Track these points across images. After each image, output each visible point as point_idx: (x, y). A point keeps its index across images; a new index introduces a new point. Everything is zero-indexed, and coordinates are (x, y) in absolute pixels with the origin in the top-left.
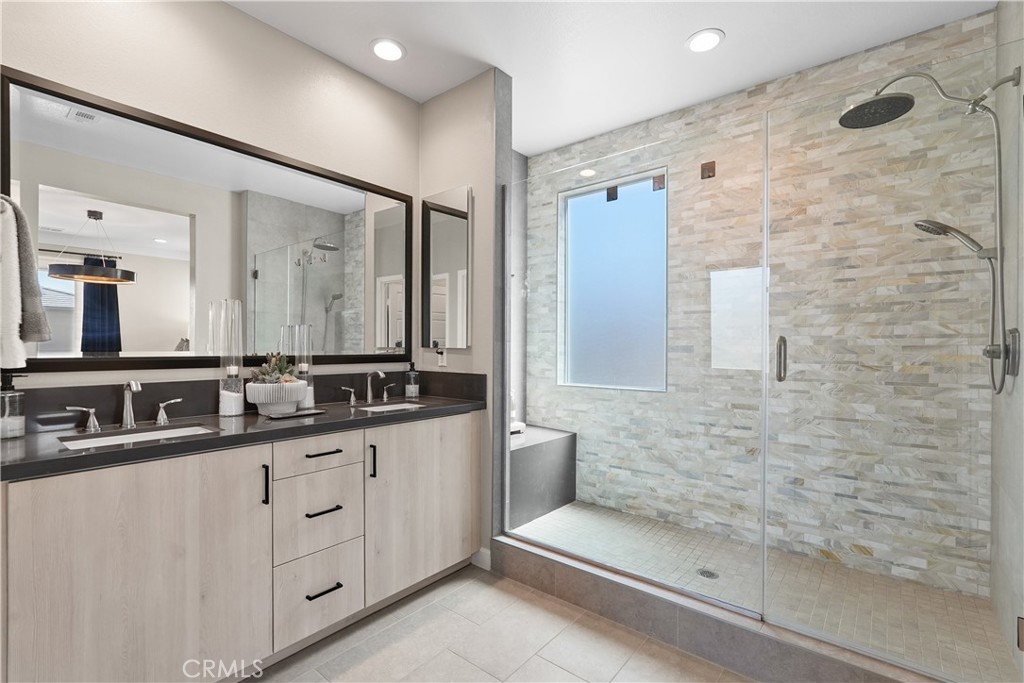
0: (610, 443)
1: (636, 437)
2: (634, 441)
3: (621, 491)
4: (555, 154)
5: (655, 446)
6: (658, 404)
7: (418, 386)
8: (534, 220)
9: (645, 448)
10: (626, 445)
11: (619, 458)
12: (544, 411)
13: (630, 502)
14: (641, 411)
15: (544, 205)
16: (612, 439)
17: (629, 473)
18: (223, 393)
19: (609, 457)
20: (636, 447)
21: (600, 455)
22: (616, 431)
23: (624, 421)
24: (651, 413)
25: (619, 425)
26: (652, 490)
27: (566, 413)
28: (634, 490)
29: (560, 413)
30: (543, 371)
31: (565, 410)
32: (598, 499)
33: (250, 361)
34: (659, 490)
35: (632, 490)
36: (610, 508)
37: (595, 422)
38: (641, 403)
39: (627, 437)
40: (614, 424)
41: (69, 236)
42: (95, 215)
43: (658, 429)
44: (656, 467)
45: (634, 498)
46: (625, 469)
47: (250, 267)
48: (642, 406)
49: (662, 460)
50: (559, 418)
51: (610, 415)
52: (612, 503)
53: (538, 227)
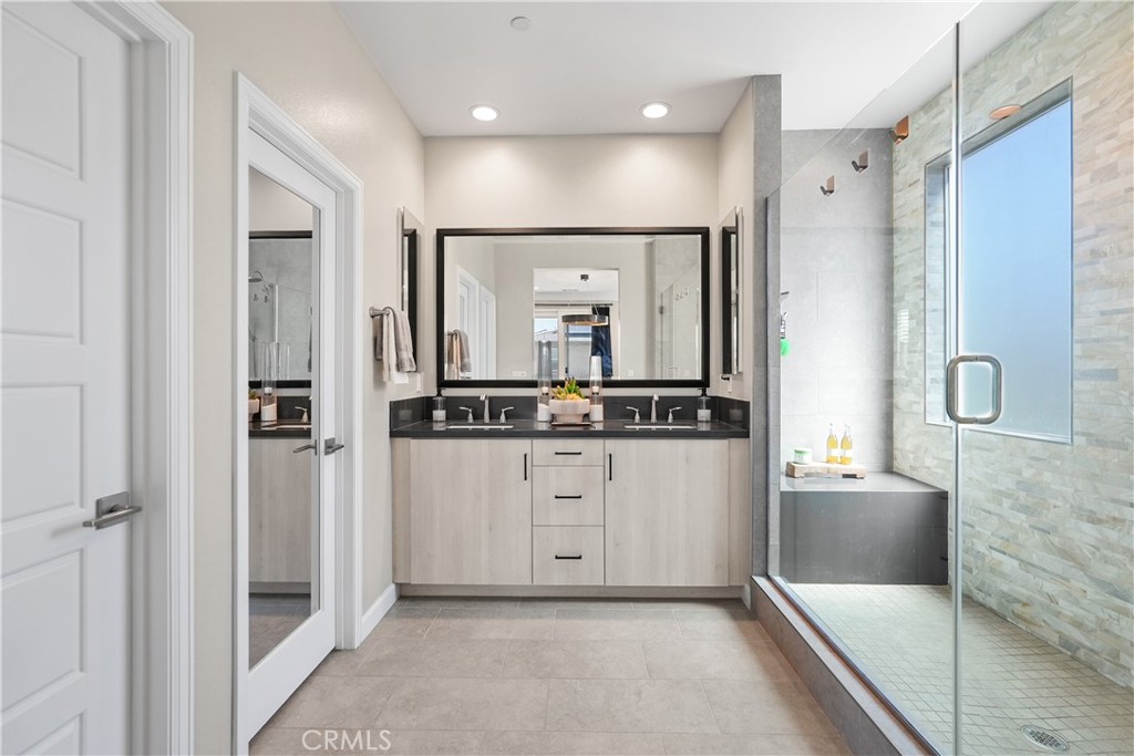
0: (990, 513)
1: (1025, 509)
2: (1023, 516)
3: (1005, 588)
4: (922, 113)
5: (1055, 529)
6: (1058, 463)
7: (709, 411)
8: (899, 207)
9: (1038, 529)
10: (1012, 520)
11: (1002, 538)
12: (911, 456)
13: (1018, 608)
14: (1033, 471)
15: (910, 185)
16: (992, 507)
17: (1016, 563)
18: (539, 405)
19: (990, 534)
20: (1027, 526)
21: (977, 528)
22: (999, 495)
23: (1008, 483)
24: (1047, 477)
25: (1001, 488)
26: (1051, 598)
27: (935, 462)
28: (1025, 592)
29: (929, 462)
30: (911, 404)
31: (934, 458)
32: (976, 591)
33: (554, 384)
34: (1062, 603)
35: (1022, 592)
36: (991, 610)
37: (971, 479)
38: (1032, 458)
39: (1012, 508)
40: (994, 486)
41: (584, 293)
42: (584, 277)
43: (1059, 503)
44: (1054, 563)
45: (1025, 605)
46: (1011, 556)
47: (658, 304)
48: (1034, 462)
49: (1066, 554)
50: (929, 468)
51: (990, 471)
52: (992, 602)
53: (904, 216)
